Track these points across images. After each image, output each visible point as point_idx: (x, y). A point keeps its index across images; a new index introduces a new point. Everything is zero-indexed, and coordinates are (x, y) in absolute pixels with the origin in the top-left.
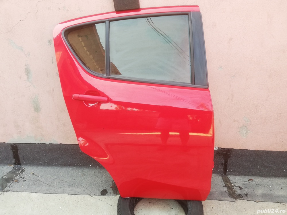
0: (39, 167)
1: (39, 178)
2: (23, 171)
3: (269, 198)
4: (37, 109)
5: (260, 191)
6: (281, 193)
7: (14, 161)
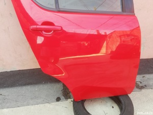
1: (6, 97)
5: (151, 83)
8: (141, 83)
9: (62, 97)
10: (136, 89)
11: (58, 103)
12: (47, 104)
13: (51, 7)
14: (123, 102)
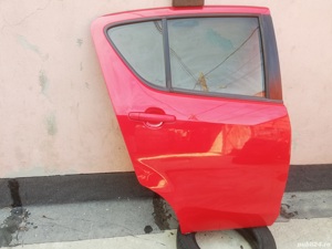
0: (49, 207)
1: (54, 221)
2: (27, 215)
3: (317, 213)
4: (52, 130)
5: (306, 208)
6: (325, 206)
7: (11, 202)
8: (289, 207)
9: (155, 227)
10: (280, 218)
11: (147, 235)
12: (129, 238)
13: (159, 84)
14: (259, 238)
